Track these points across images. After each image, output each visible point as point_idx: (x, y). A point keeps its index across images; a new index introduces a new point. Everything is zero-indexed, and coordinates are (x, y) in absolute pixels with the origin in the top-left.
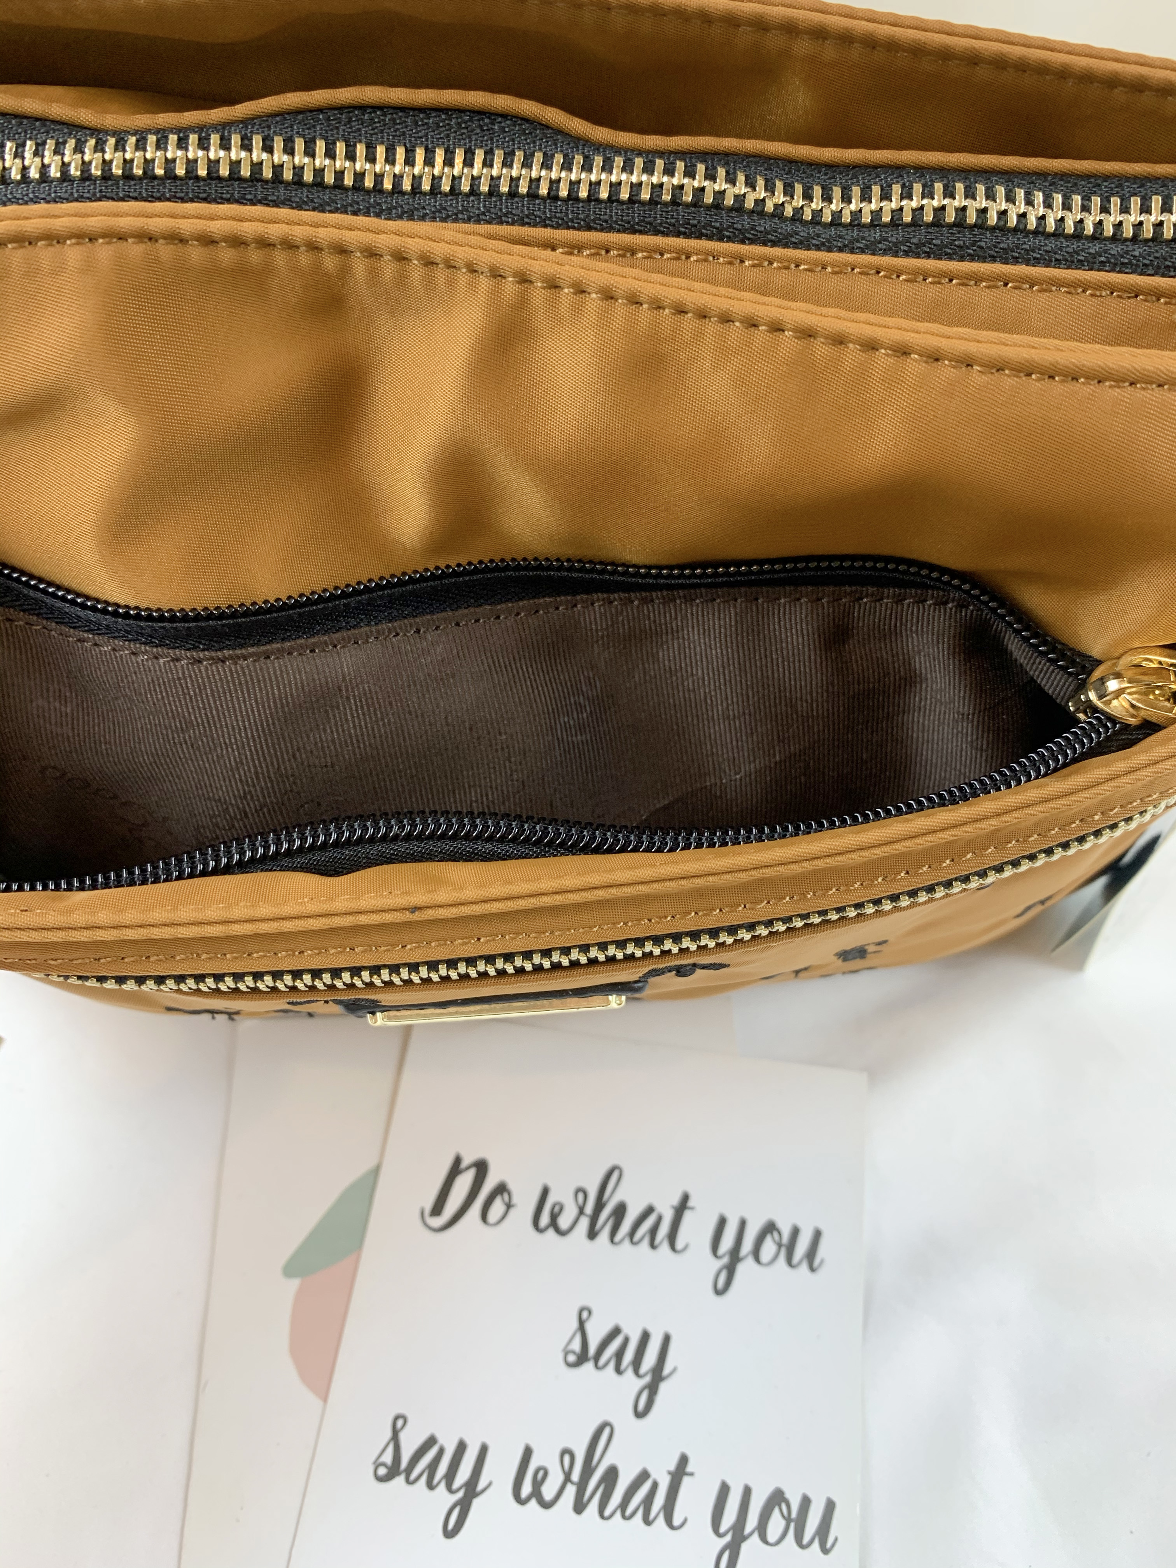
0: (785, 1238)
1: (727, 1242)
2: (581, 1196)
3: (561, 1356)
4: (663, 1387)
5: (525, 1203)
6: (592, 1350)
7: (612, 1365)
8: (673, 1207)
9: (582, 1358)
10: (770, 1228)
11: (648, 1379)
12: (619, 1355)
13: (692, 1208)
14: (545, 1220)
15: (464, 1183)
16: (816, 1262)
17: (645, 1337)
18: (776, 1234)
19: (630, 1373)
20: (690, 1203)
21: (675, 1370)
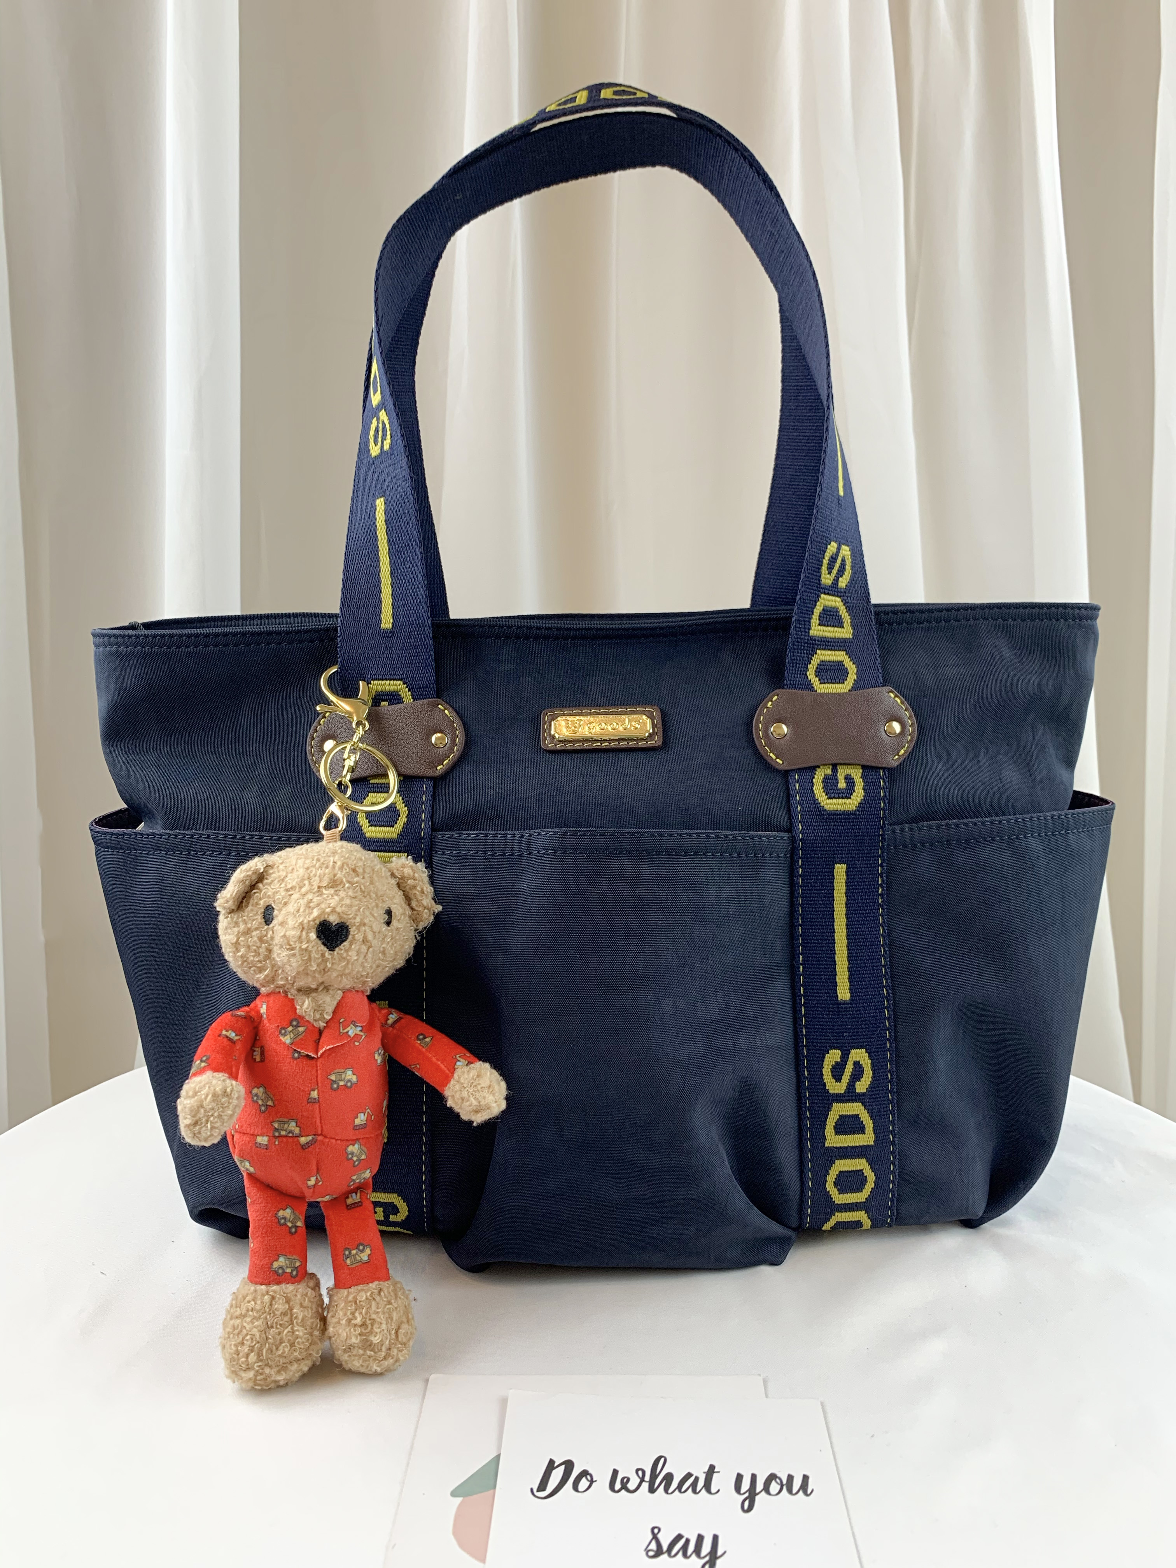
0: (785, 1482)
1: (746, 1485)
2: (640, 1473)
3: (644, 1553)
4: (718, 1562)
5: (603, 1479)
6: (665, 1547)
7: (681, 1553)
8: (704, 1473)
9: (659, 1552)
10: (772, 1477)
11: (707, 1558)
12: (685, 1548)
13: (719, 1472)
14: (618, 1486)
15: (557, 1475)
16: (809, 1492)
17: (700, 1538)
18: (778, 1480)
19: (694, 1556)
20: (716, 1470)
21: (725, 1552)
